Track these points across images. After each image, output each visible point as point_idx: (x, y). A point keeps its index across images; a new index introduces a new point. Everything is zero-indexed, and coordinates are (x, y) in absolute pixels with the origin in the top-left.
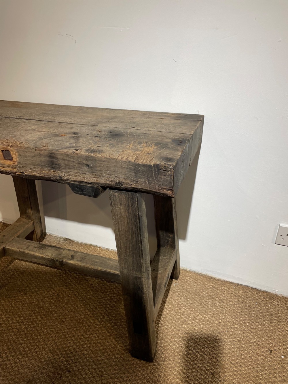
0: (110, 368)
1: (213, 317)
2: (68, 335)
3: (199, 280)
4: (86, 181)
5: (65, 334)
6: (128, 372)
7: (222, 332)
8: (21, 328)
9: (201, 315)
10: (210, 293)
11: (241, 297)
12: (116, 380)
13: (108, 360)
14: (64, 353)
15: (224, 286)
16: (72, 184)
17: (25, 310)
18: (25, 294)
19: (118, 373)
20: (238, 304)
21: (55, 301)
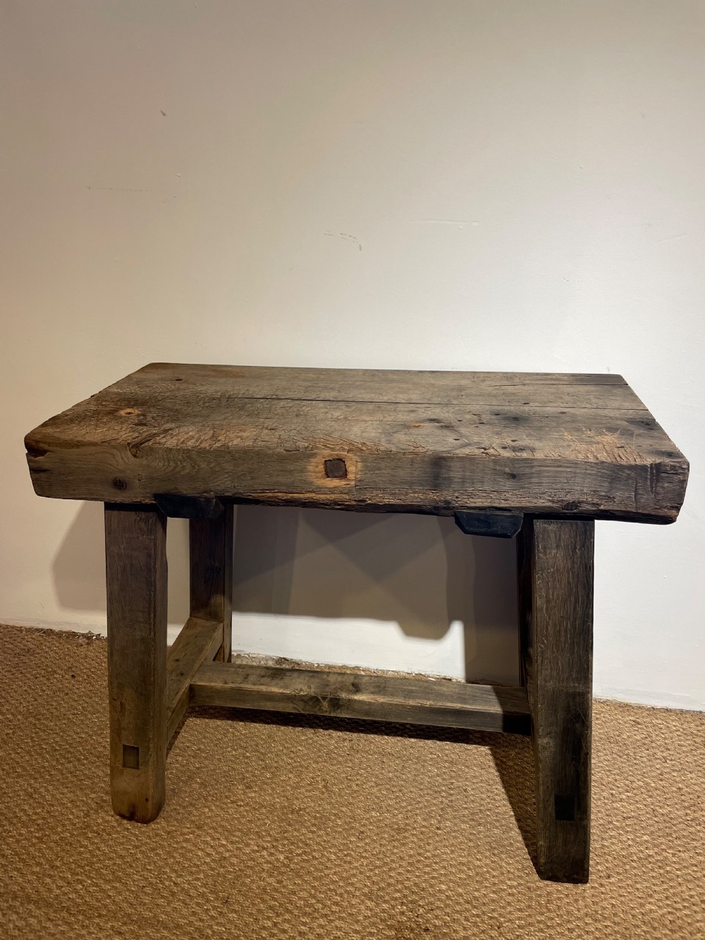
0: (509, 909)
1: (661, 780)
2: (388, 857)
3: (602, 712)
4: (502, 505)
5: (381, 856)
6: (549, 910)
7: (692, 806)
8: (278, 860)
9: (639, 780)
10: (635, 735)
11: (697, 735)
12: (532, 929)
13: (496, 894)
14: (398, 895)
15: (657, 719)
16: (466, 515)
17: (266, 821)
18: (249, 787)
19: (530, 916)
20: (698, 748)
21: (323, 793)
